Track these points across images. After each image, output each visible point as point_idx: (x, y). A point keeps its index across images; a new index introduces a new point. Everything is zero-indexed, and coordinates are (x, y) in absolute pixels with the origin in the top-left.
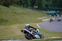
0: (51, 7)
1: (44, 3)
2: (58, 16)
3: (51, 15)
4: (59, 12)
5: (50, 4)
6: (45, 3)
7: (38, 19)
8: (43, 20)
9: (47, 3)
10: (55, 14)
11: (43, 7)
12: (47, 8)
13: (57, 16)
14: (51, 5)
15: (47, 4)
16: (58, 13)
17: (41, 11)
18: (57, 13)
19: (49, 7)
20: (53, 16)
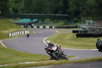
0: (24, 13)
1: (11, 5)
2: (35, 27)
3: (22, 26)
4: (37, 20)
5: (21, 7)
6: (14, 5)
7: (2, 33)
8: (10, 34)
9: (16, 5)
10: (30, 24)
11: (9, 13)
12: (17, 14)
13: (32, 27)
14: (22, 10)
15: (17, 7)
16: (35, 23)
17: (6, 19)
18: (33, 23)
19: (20, 13)
20: (27, 27)
